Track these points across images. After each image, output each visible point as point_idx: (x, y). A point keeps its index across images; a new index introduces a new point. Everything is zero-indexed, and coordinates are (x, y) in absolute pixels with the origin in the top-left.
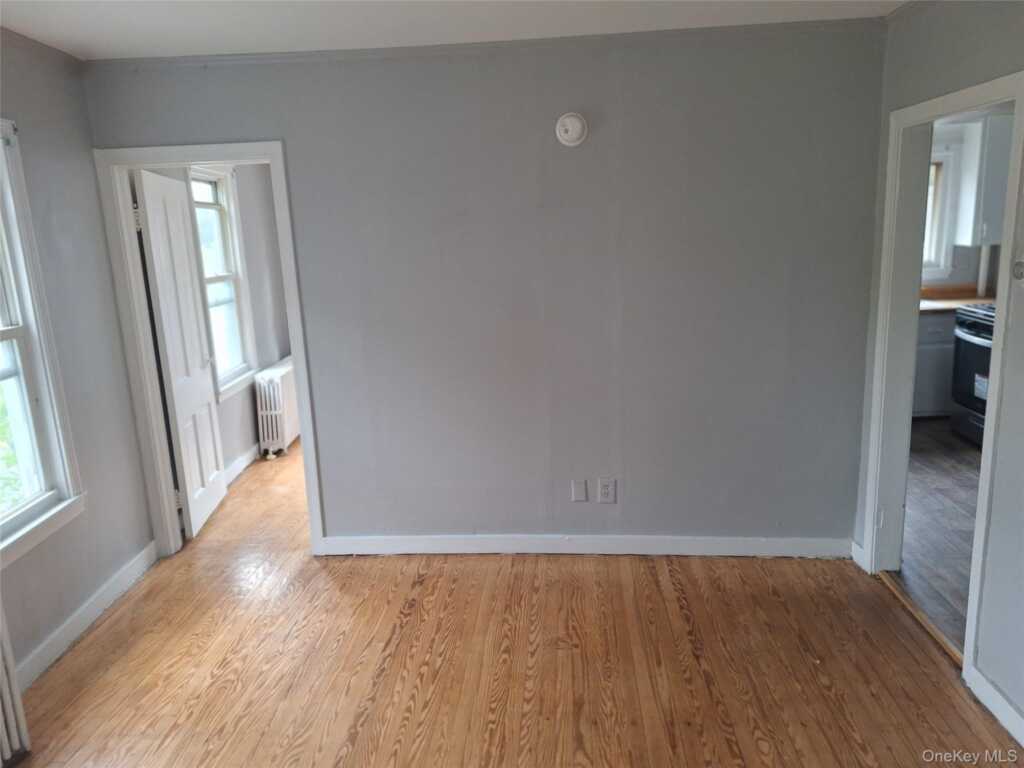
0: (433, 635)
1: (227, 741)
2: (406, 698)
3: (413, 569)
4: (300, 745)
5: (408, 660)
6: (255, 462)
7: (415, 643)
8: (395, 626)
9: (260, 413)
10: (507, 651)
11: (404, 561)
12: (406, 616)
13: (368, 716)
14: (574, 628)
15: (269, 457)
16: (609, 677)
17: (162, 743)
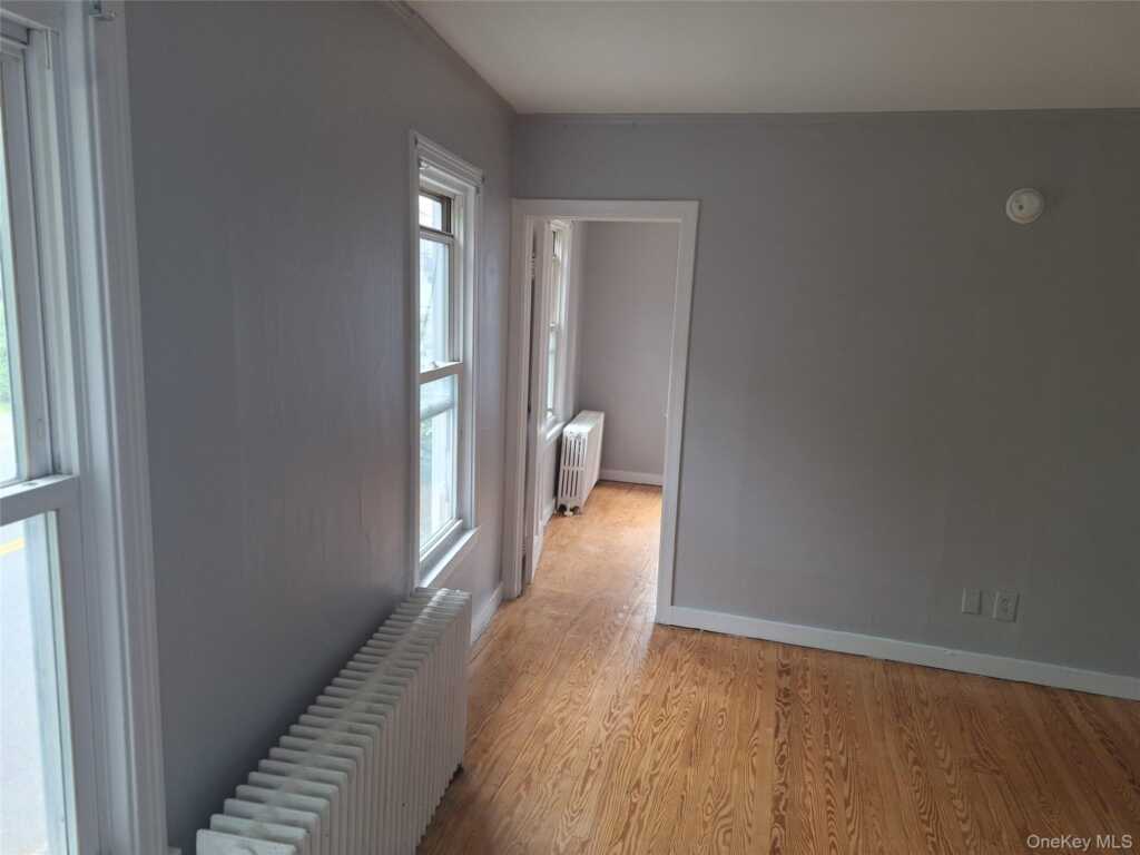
0: (824, 732)
1: (648, 798)
2: (822, 791)
3: (772, 656)
4: (726, 816)
5: (808, 753)
6: (554, 516)
7: (808, 736)
8: (777, 713)
9: (562, 467)
10: (916, 762)
11: (757, 647)
12: (786, 704)
13: (787, 800)
14: (986, 752)
15: (566, 513)
16: (1051, 812)
17: (583, 788)
